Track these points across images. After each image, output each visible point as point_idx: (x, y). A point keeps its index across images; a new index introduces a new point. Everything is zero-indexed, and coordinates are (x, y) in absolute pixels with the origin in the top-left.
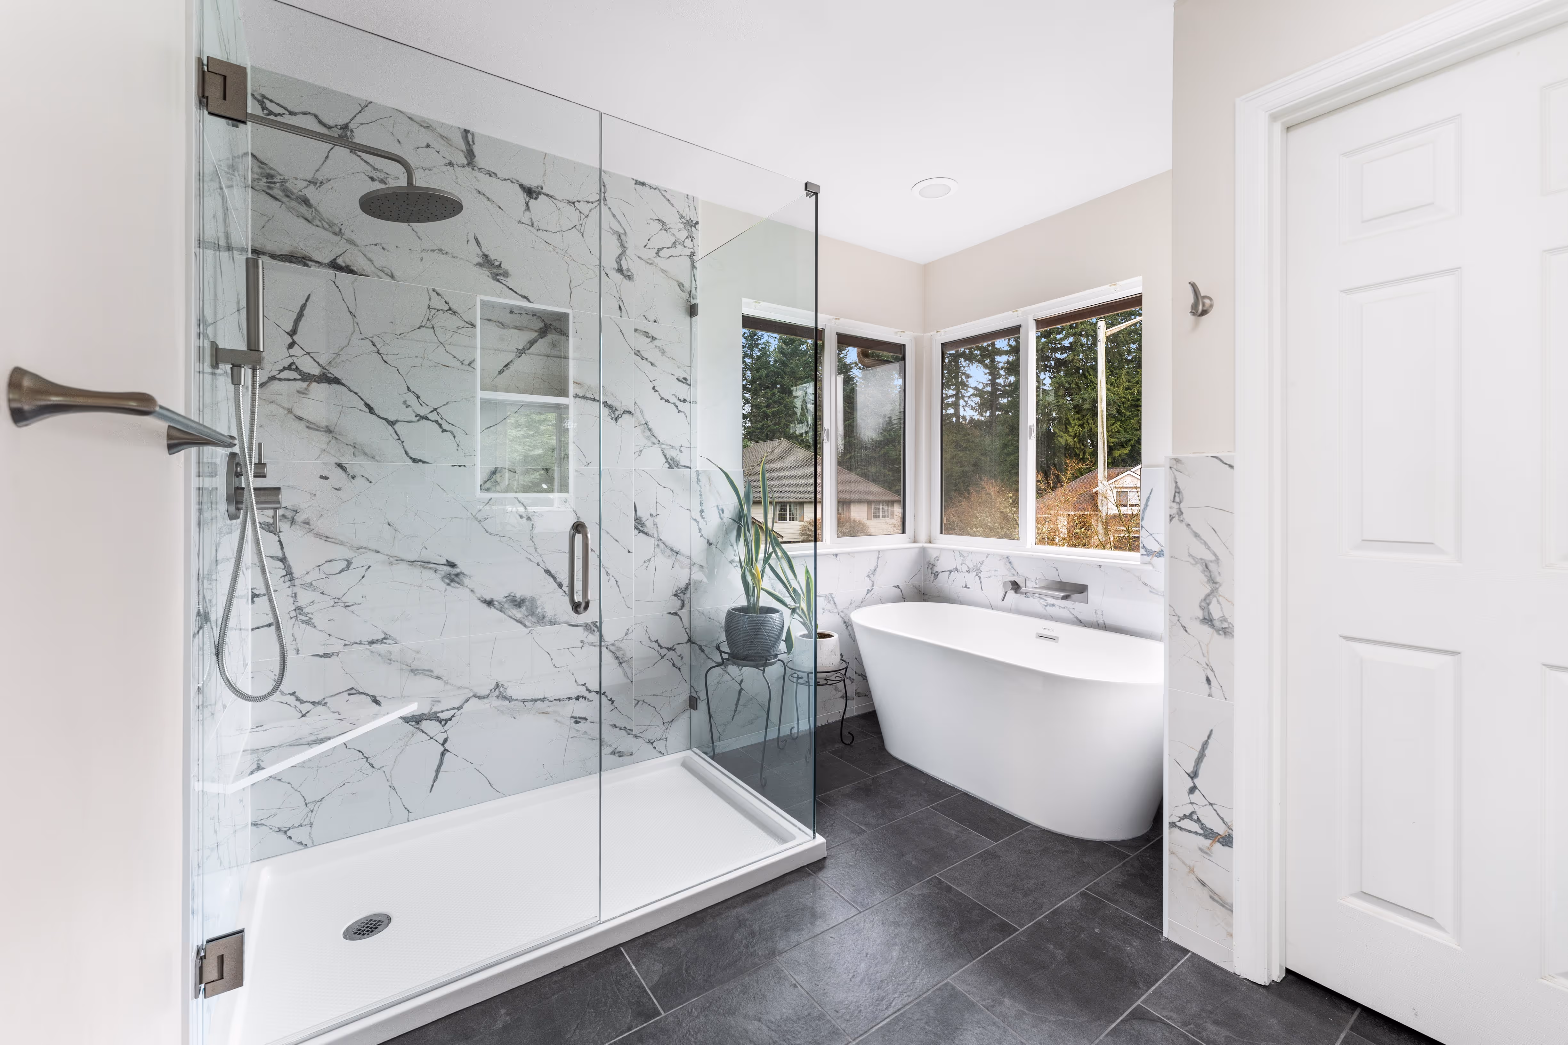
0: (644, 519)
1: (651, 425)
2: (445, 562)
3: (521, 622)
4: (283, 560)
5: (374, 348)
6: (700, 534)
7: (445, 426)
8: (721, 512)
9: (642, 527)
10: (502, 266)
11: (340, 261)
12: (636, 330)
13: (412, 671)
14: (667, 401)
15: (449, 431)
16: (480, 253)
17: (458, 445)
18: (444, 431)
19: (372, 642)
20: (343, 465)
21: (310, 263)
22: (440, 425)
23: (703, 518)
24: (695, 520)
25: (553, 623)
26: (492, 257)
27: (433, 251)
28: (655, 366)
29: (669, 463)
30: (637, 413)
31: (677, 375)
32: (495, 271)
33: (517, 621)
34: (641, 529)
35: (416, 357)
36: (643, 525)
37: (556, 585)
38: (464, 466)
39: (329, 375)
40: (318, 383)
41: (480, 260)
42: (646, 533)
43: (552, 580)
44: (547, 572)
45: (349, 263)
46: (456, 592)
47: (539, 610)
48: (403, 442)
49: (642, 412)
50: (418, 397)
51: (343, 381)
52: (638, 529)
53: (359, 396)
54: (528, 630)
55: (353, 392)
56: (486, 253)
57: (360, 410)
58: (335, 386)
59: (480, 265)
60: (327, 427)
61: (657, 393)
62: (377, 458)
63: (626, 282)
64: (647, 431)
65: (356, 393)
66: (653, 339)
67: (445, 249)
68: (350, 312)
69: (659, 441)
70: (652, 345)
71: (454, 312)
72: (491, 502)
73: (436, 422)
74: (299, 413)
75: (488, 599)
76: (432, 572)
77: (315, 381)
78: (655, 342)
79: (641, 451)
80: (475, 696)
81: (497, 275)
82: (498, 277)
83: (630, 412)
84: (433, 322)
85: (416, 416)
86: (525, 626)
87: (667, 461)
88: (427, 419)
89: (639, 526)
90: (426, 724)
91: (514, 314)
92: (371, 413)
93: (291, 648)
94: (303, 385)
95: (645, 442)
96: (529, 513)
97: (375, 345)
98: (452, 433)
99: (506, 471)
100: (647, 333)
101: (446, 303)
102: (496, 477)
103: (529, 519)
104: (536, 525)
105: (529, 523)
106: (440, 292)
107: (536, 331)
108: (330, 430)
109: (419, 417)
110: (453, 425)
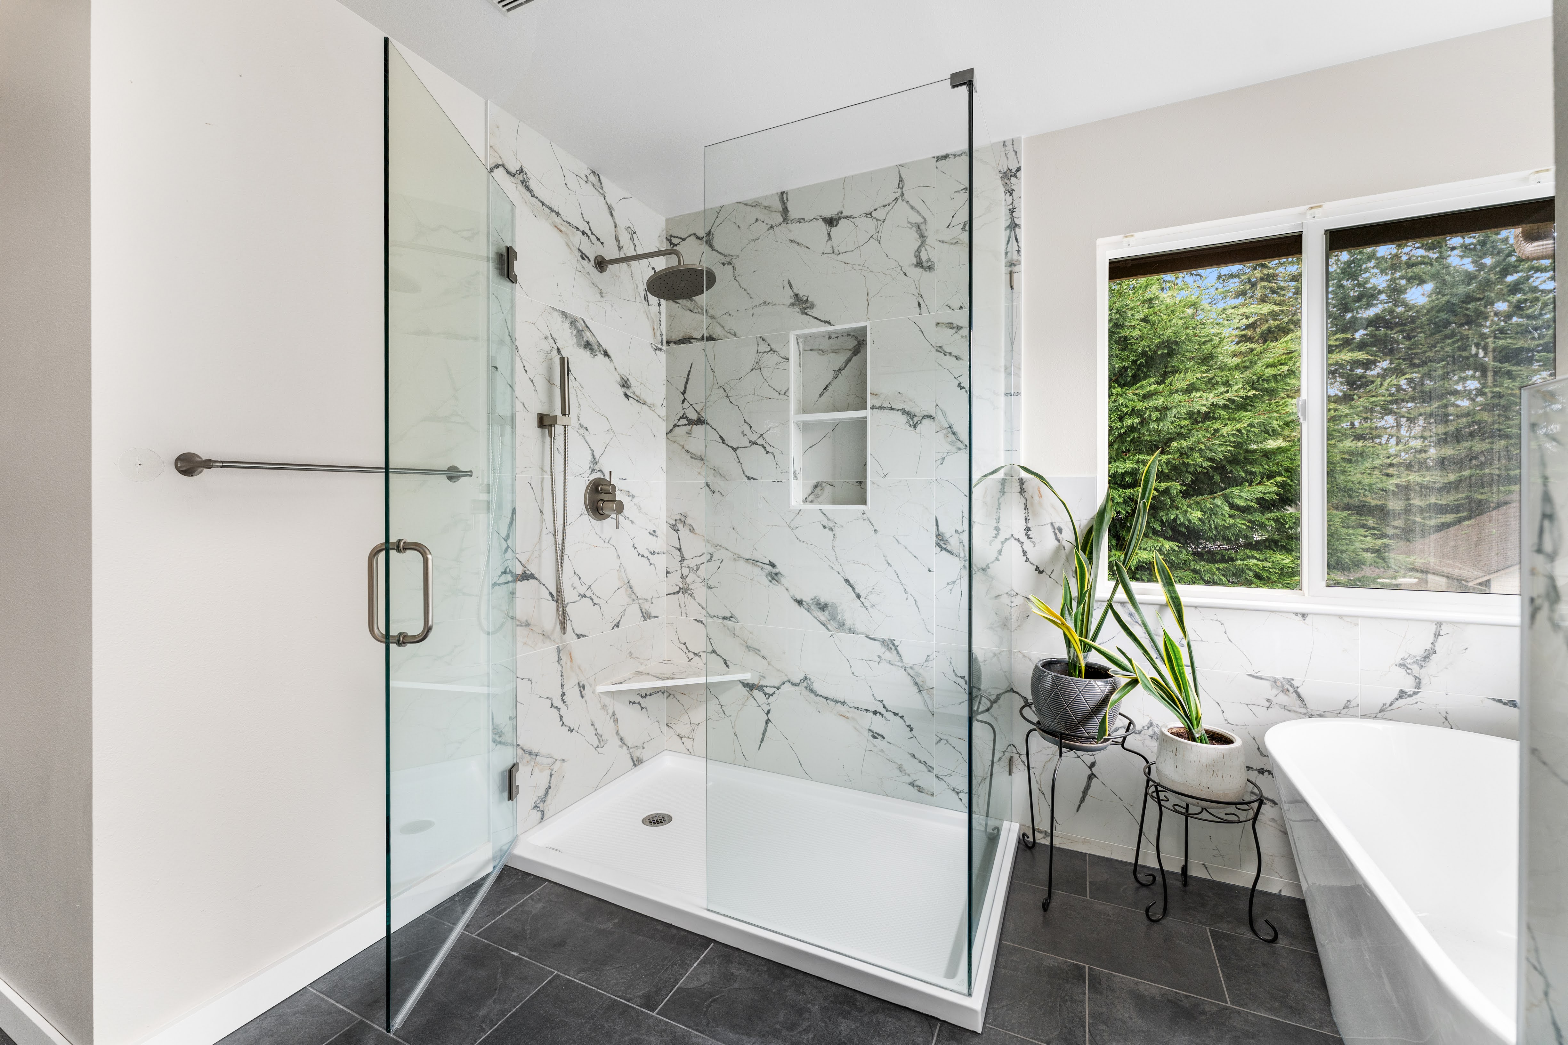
0: (947, 536)
1: (956, 428)
2: (768, 563)
3: (824, 625)
4: (680, 550)
5: (725, 393)
6: (1025, 558)
7: (769, 449)
8: (1057, 531)
9: (945, 544)
10: (808, 300)
11: (707, 335)
12: (939, 324)
13: (747, 646)
15: (770, 453)
16: (792, 294)
17: (777, 464)
18: (767, 453)
19: (724, 618)
20: (709, 484)
21: (692, 341)
22: (765, 448)
23: (1029, 538)
24: (1018, 540)
25: (852, 632)
26: (801, 295)
27: (760, 305)
28: (961, 359)
30: (939, 417)
32: (804, 306)
33: (821, 623)
34: (944, 546)
35: (750, 394)
36: (946, 542)
37: (854, 596)
38: (781, 481)
39: (702, 419)
41: (792, 300)
42: (949, 552)
43: (851, 589)
44: (847, 581)
45: (711, 333)
46: (775, 588)
47: (839, 617)
48: (741, 464)
49: (944, 415)
50: (751, 427)
51: (708, 421)
52: (940, 546)
53: (717, 432)
54: (830, 633)
55: (713, 428)
56: (797, 292)
57: (717, 442)
59: (792, 305)
60: (700, 456)
61: (964, 390)
62: (727, 477)
63: (926, 274)
64: (951, 435)
65: (715, 430)
66: (959, 328)
67: (768, 300)
68: (712, 370)
69: (966, 445)
70: (957, 336)
71: (775, 351)
72: (802, 513)
73: (762, 445)
74: (687, 448)
75: (799, 599)
76: (760, 569)
77: (695, 424)
78: (961, 332)
79: (944, 459)
80: (789, 681)
81: (805, 309)
82: (806, 311)
83: (930, 417)
84: (761, 364)
85: (749, 443)
86: (828, 629)
88: (756, 444)
89: (942, 543)
90: (756, 693)
91: (832, 340)
92: (723, 443)
93: (684, 611)
94: (689, 427)
95: (949, 447)
96: (831, 524)
97: (725, 391)
98: (773, 453)
99: (825, 484)
100: (951, 323)
101: (769, 345)
102: (818, 490)
103: (831, 529)
104: (837, 535)
105: (831, 533)
106: (765, 338)
107: (850, 350)
108: (702, 458)
109: (751, 443)
110: (773, 447)
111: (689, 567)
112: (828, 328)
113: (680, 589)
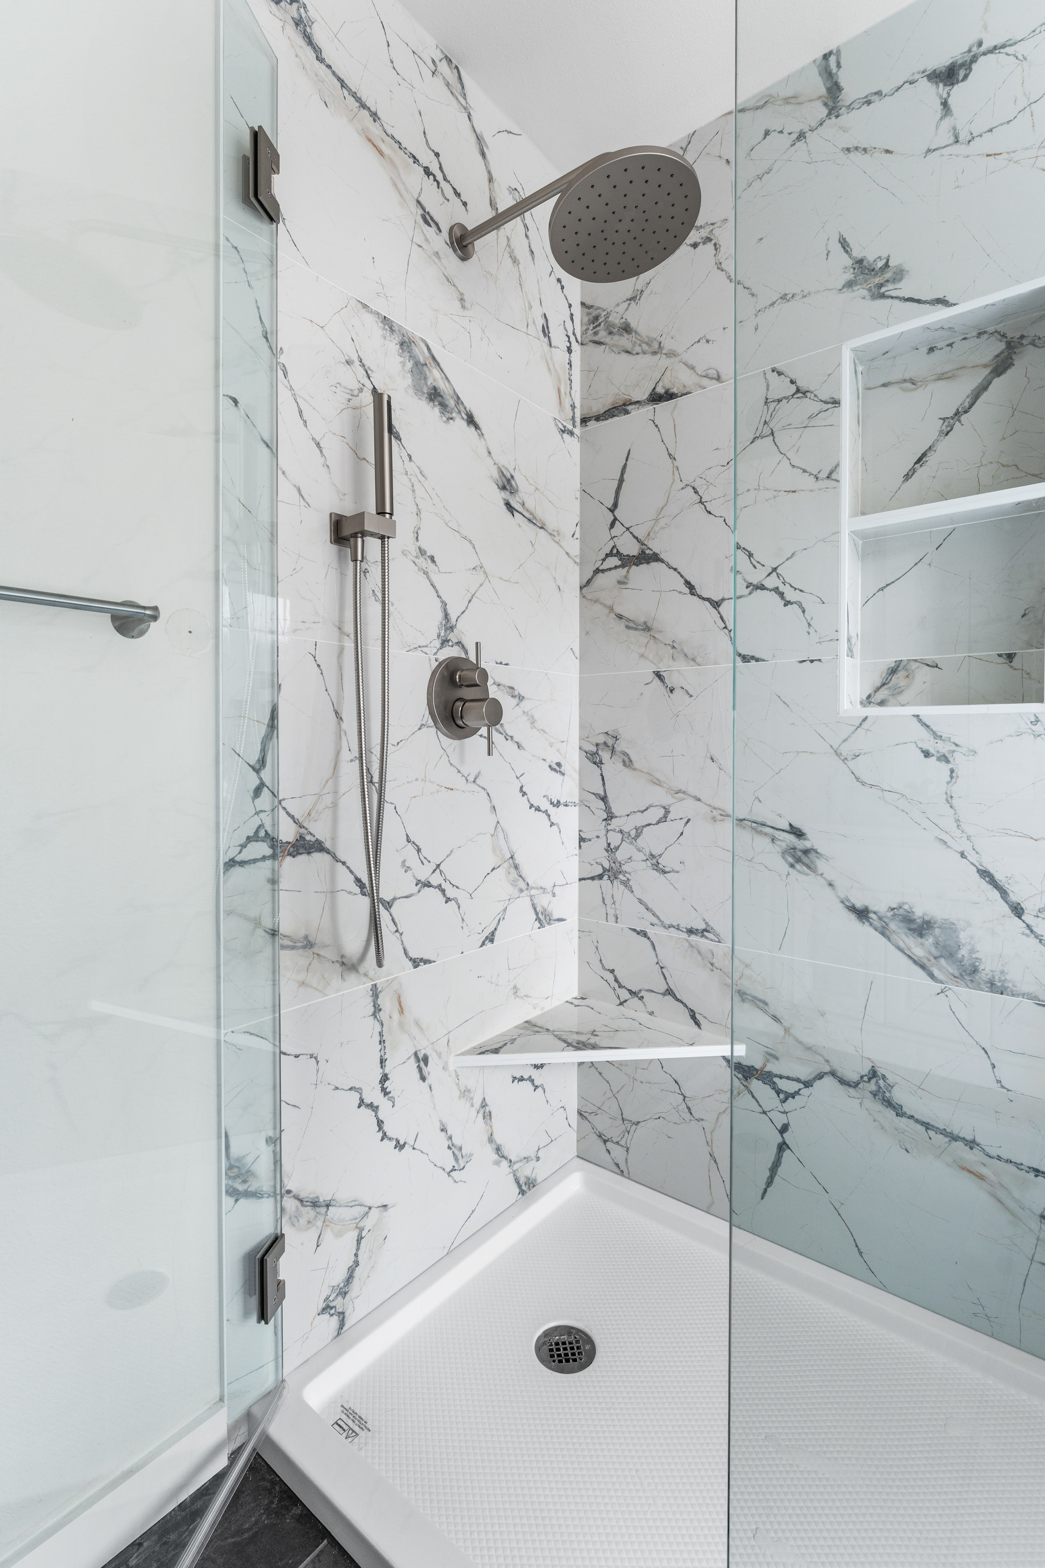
2: (787, 828)
3: (923, 967)
4: (604, 799)
5: (697, 498)
7: (790, 595)
10: (890, 264)
11: (660, 390)
13: (741, 992)
15: (795, 603)
16: (849, 262)
17: (809, 624)
18: (787, 603)
19: (690, 931)
20: (661, 673)
21: (629, 408)
22: (781, 595)
25: (996, 987)
26: (871, 258)
27: (773, 304)
32: (878, 280)
33: (915, 962)
35: (748, 490)
37: (1006, 909)
38: (820, 660)
39: (648, 552)
40: (637, 566)
41: (849, 275)
43: (996, 894)
44: (985, 874)
45: (668, 386)
46: (801, 880)
47: (964, 952)
48: (729, 631)
50: (751, 555)
51: (662, 556)
53: (679, 573)
54: (940, 986)
55: (673, 568)
56: (861, 255)
57: (680, 592)
58: (654, 565)
59: (850, 284)
60: (645, 623)
62: (699, 660)
65: (675, 569)
67: (790, 291)
68: (670, 455)
71: (806, 393)
72: (865, 725)
73: (776, 590)
74: (619, 610)
75: (859, 905)
76: (768, 840)
77: (635, 564)
80: (833, 1074)
81: (882, 285)
82: (883, 290)
84: (774, 424)
85: (747, 587)
86: (932, 976)
88: (762, 587)
90: (756, 1085)
91: (937, 352)
92: (692, 594)
93: (611, 912)
94: (622, 572)
96: (943, 748)
97: (696, 492)
98: (800, 605)
99: (914, 666)
101: (792, 382)
102: (899, 679)
103: (944, 759)
104: (960, 772)
105: (945, 768)
106: (782, 369)
107: (985, 366)
108: (648, 627)
109: (751, 587)
110: (801, 591)
111: (621, 831)
112: (941, 314)
113: (605, 870)
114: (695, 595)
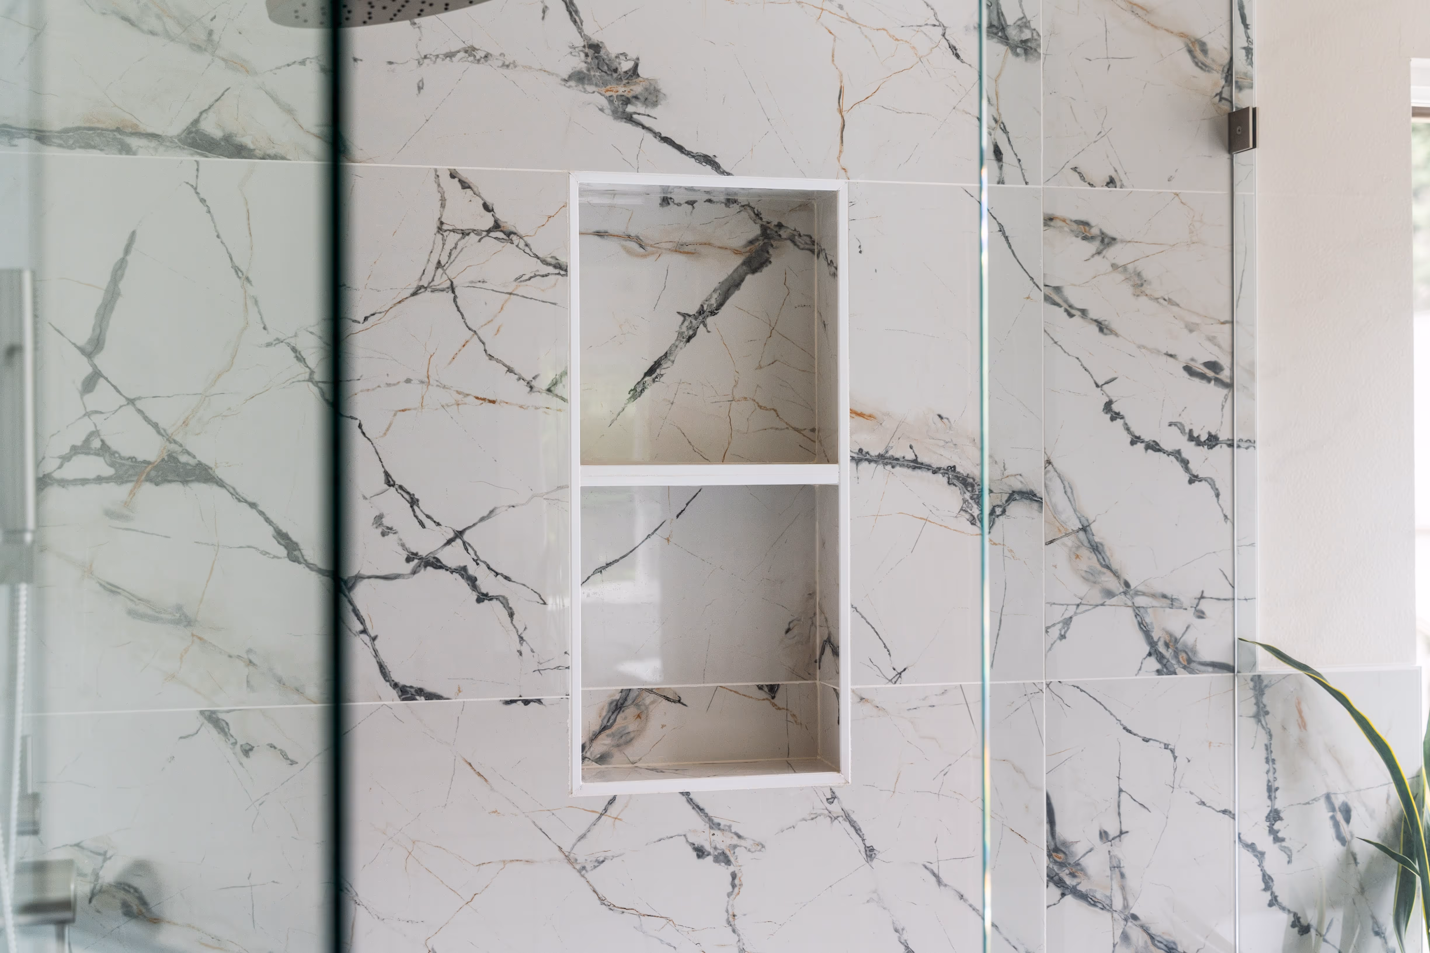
0: (1079, 850)
1: (1100, 532)
5: (302, 370)
6: (1267, 896)
7: (487, 583)
8: (1340, 817)
9: (1073, 875)
10: (640, 70)
11: (210, 127)
12: (1049, 220)
14: (1154, 447)
15: (497, 598)
16: (580, 42)
17: (521, 638)
18: (483, 597)
20: (221, 716)
21: (134, 142)
22: (472, 581)
23: (1277, 839)
24: (1251, 847)
26: (612, 48)
27: (450, 55)
28: (1112, 332)
29: (1160, 658)
30: (1058, 498)
31: (1184, 358)
32: (621, 90)
34: (1069, 881)
35: (408, 381)
36: (1077, 870)
38: (539, 701)
39: (184, 459)
40: (157, 484)
41: (578, 63)
42: (1083, 897)
48: (374, 639)
49: (1069, 490)
50: (413, 502)
51: (220, 473)
52: (1059, 883)
53: (262, 513)
55: (246, 501)
56: (596, 38)
57: (264, 553)
58: (199, 488)
59: (579, 78)
60: (179, 608)
61: (1119, 422)
63: (1016, 64)
64: (1086, 553)
65: (253, 505)
66: (1106, 241)
67: (484, 46)
68: (237, 270)
69: (1127, 584)
70: (1101, 264)
71: (509, 234)
72: (613, 811)
73: (462, 571)
77: (149, 479)
78: (1113, 253)
79: (1067, 622)
81: (627, 101)
82: (630, 109)
83: (1030, 496)
84: (451, 272)
85: (408, 560)
87: (1154, 652)
88: (436, 564)
89: (1064, 874)
91: (673, 207)
92: (295, 559)
94: (120, 492)
95: (1082, 589)
96: (722, 841)
97: (300, 358)
98: (504, 601)
100: (1086, 224)
101: (487, 207)
103: (723, 858)
104: (744, 877)
105: (724, 872)
106: (470, 179)
108: (186, 617)
109: (416, 561)
110: (506, 578)
112: (708, 180)
114: (299, 563)
